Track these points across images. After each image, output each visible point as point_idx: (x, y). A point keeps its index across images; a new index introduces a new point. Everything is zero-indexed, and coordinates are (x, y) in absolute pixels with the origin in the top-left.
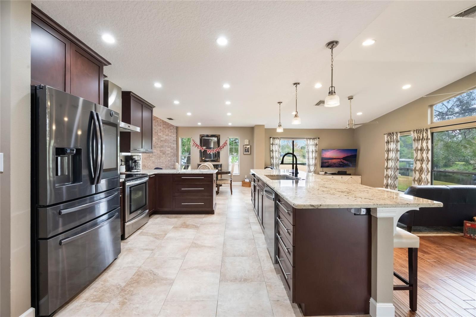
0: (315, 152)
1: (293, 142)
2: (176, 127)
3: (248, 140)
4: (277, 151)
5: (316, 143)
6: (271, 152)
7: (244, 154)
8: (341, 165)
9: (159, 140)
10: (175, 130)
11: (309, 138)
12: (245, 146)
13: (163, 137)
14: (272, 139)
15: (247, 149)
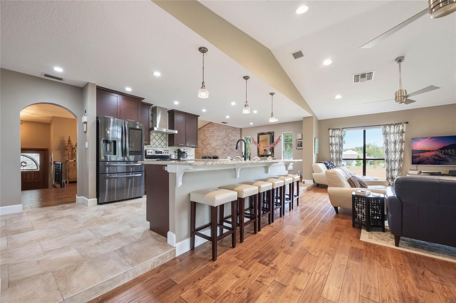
0: (400, 142)
1: (365, 131)
2: (240, 129)
3: (301, 134)
4: (338, 144)
5: (402, 130)
6: (330, 146)
7: (297, 149)
8: (437, 160)
9: (229, 140)
10: (239, 131)
11: (387, 125)
12: (297, 141)
13: (232, 138)
14: (331, 130)
15: (301, 144)
